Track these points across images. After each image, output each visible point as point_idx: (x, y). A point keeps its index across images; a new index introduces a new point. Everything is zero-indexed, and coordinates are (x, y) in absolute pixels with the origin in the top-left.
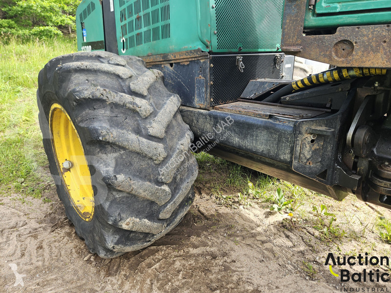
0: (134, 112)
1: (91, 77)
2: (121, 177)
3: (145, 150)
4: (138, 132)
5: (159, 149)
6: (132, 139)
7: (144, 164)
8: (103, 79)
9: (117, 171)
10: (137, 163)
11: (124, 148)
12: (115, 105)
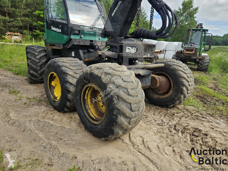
0: (34, 54)
1: (30, 49)
2: (30, 64)
3: (35, 60)
4: (35, 57)
5: (38, 61)
6: (33, 58)
7: (35, 63)
8: (32, 49)
9: (30, 63)
10: (33, 62)
11: (31, 59)
12: (32, 53)
